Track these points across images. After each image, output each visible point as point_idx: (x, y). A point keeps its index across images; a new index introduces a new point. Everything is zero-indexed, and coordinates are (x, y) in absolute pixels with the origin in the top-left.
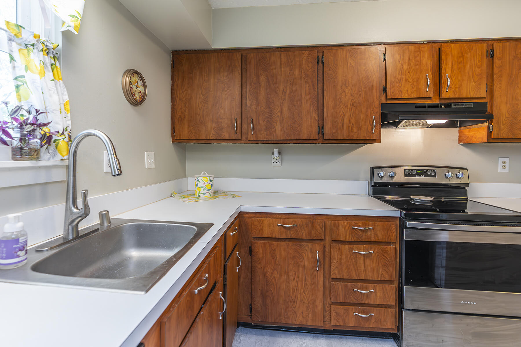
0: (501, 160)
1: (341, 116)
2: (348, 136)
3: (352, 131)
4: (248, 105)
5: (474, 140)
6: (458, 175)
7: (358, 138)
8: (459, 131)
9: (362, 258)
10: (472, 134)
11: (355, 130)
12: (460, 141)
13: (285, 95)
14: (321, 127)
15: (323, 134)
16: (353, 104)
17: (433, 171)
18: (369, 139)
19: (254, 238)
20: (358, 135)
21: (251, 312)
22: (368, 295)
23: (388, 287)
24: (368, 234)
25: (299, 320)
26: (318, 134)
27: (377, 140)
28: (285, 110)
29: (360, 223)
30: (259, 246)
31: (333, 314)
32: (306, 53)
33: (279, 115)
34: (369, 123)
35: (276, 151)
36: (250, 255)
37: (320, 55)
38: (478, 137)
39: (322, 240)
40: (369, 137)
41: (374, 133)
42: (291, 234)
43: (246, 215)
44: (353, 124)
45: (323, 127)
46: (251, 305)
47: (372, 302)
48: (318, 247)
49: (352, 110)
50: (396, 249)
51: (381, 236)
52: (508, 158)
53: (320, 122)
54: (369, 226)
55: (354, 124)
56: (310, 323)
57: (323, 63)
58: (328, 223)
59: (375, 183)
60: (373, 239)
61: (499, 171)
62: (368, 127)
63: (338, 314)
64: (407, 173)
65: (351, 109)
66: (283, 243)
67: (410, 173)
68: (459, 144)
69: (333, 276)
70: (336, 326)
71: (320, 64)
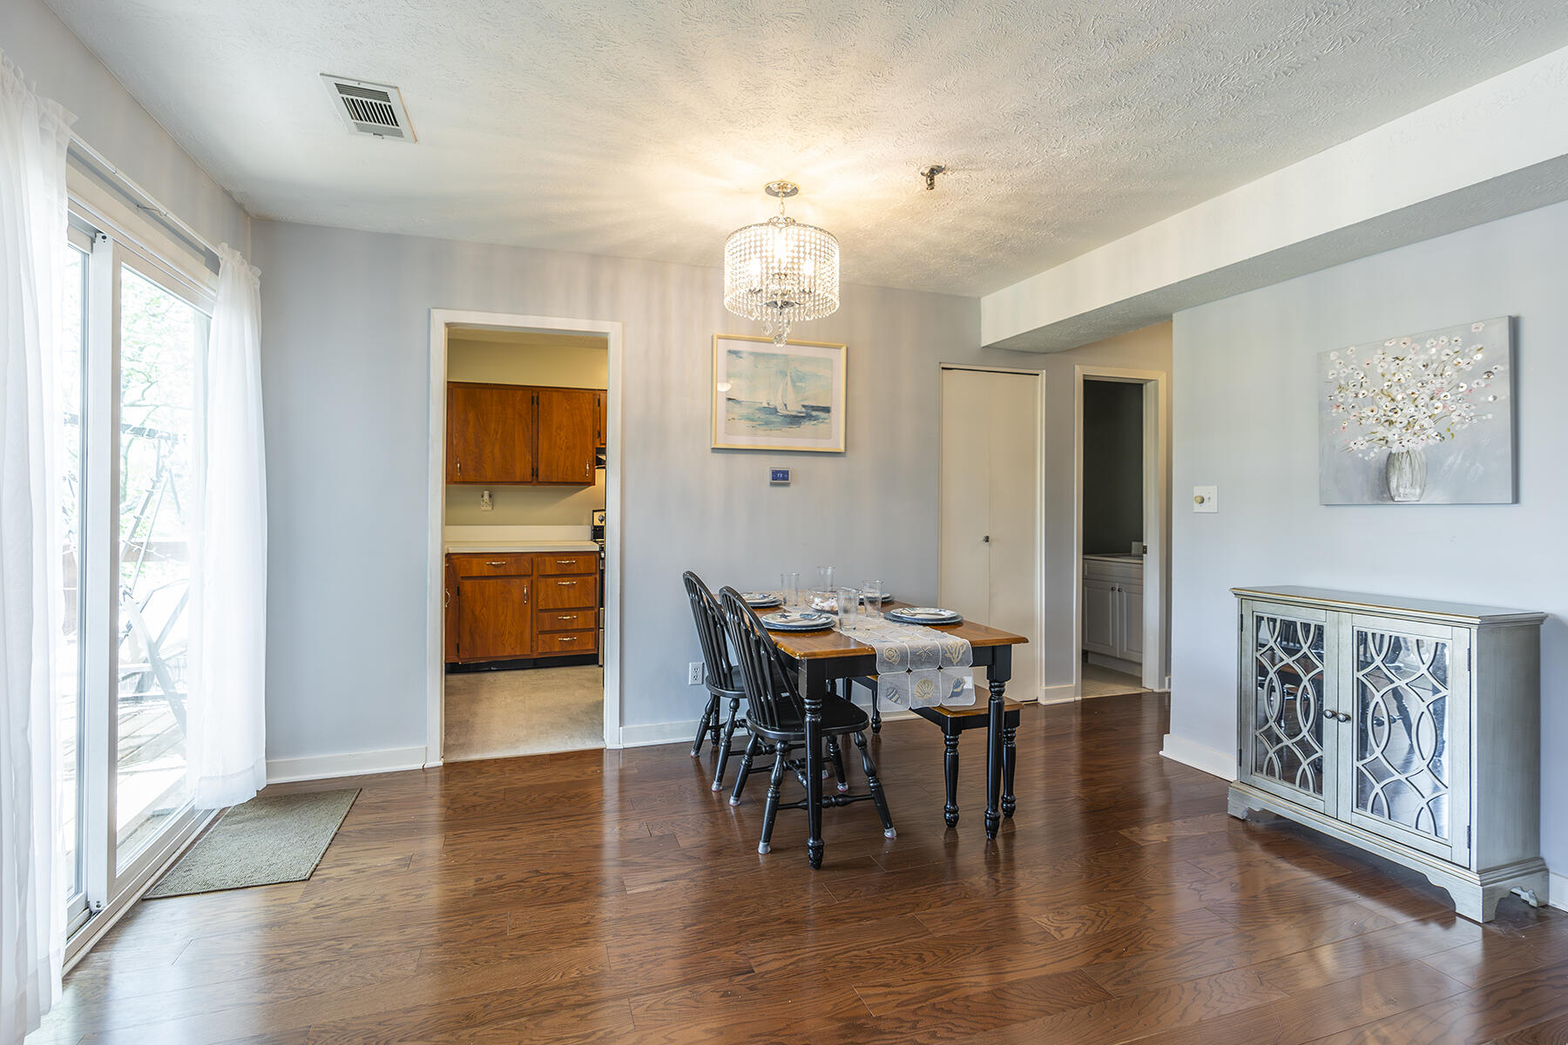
1: (555, 459)
2: (563, 478)
3: (566, 474)
4: (455, 443)
7: (572, 480)
9: (566, 588)
11: (570, 473)
13: (497, 435)
14: (535, 470)
15: (537, 476)
16: (567, 448)
18: (582, 482)
19: (462, 577)
20: (572, 478)
21: (458, 652)
22: (571, 621)
23: (589, 612)
24: (572, 567)
25: (508, 651)
26: (533, 475)
27: (592, 483)
28: (497, 450)
29: (565, 558)
30: (467, 586)
31: (540, 642)
32: (520, 392)
33: (490, 454)
35: (486, 493)
36: (458, 594)
37: (535, 395)
39: (529, 576)
40: (583, 480)
41: (587, 476)
42: (500, 572)
43: (453, 557)
44: (567, 466)
45: (537, 469)
46: (458, 645)
47: (575, 627)
48: (526, 582)
49: (567, 454)
50: (596, 579)
51: (582, 569)
53: (535, 464)
54: (572, 559)
56: (518, 653)
57: (538, 404)
58: (536, 560)
59: (595, 527)
60: (576, 572)
62: (582, 470)
63: (544, 642)
65: (566, 452)
66: (491, 581)
69: (541, 608)
70: (543, 653)
71: (535, 403)
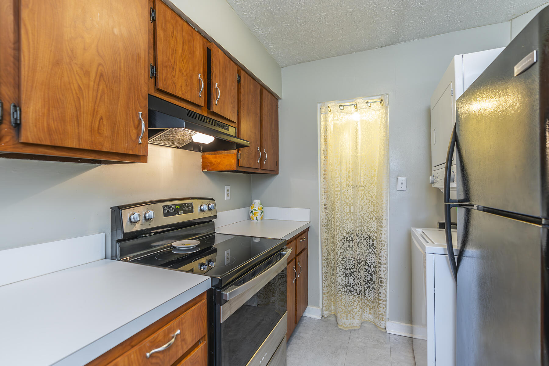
0: (227, 188)
1: (74, 92)
2: (92, 142)
3: (99, 133)
5: (222, 168)
6: (210, 207)
7: (111, 149)
8: (202, 156)
10: (218, 160)
11: (106, 132)
12: (203, 168)
14: (7, 107)
15: (17, 126)
16: (102, 75)
17: (190, 205)
18: (132, 153)
20: (112, 144)
27: (141, 158)
34: (132, 122)
38: (226, 164)
40: (132, 150)
41: (141, 143)
44: (102, 117)
45: (16, 106)
49: (101, 88)
52: (229, 186)
53: (6, 91)
55: (104, 118)
59: (125, 234)
61: (225, 199)
62: (131, 131)
64: (166, 211)
65: (98, 85)
67: (169, 210)
68: (202, 171)
